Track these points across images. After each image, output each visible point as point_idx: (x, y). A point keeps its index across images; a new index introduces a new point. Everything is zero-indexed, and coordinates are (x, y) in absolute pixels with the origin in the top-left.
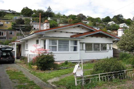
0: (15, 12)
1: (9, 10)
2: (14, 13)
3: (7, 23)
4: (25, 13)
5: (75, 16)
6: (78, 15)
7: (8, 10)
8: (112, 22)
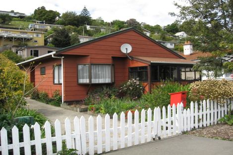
0: (23, 15)
1: (12, 12)
2: (22, 17)
3: (37, 36)
4: (45, 17)
5: (123, 23)
6: (128, 21)
7: (10, 11)
8: (182, 32)
